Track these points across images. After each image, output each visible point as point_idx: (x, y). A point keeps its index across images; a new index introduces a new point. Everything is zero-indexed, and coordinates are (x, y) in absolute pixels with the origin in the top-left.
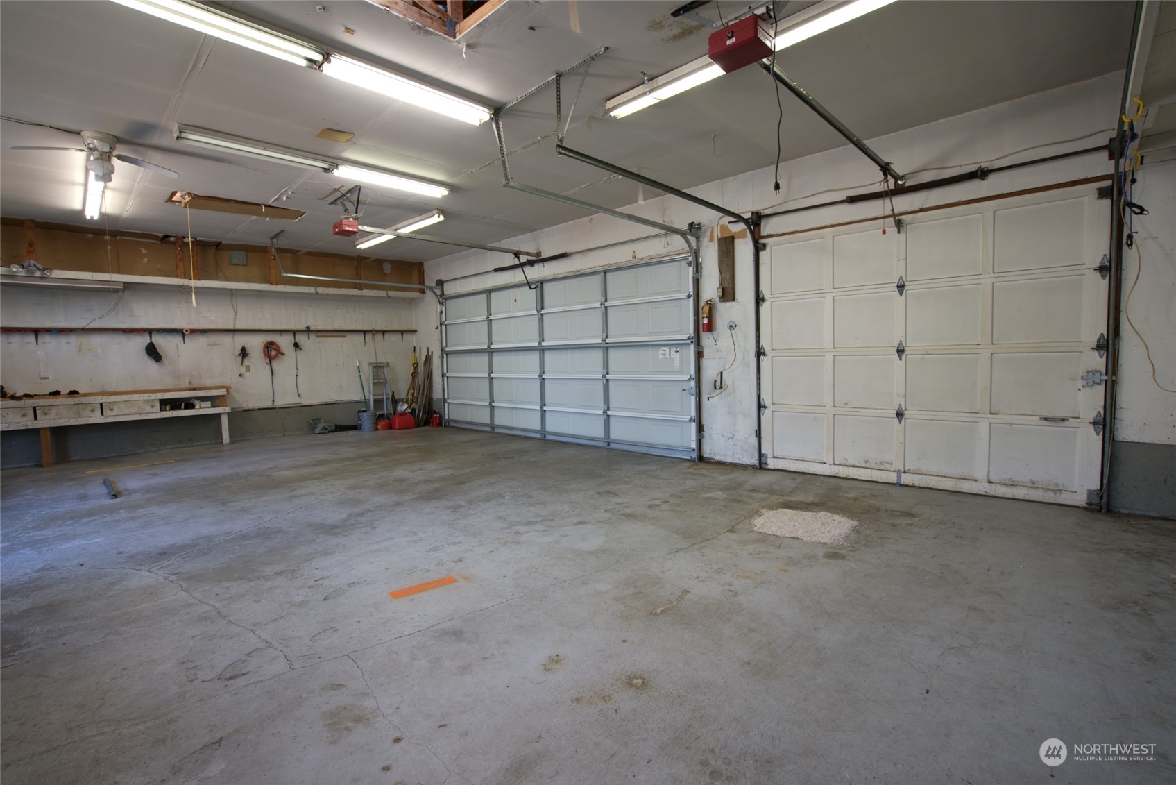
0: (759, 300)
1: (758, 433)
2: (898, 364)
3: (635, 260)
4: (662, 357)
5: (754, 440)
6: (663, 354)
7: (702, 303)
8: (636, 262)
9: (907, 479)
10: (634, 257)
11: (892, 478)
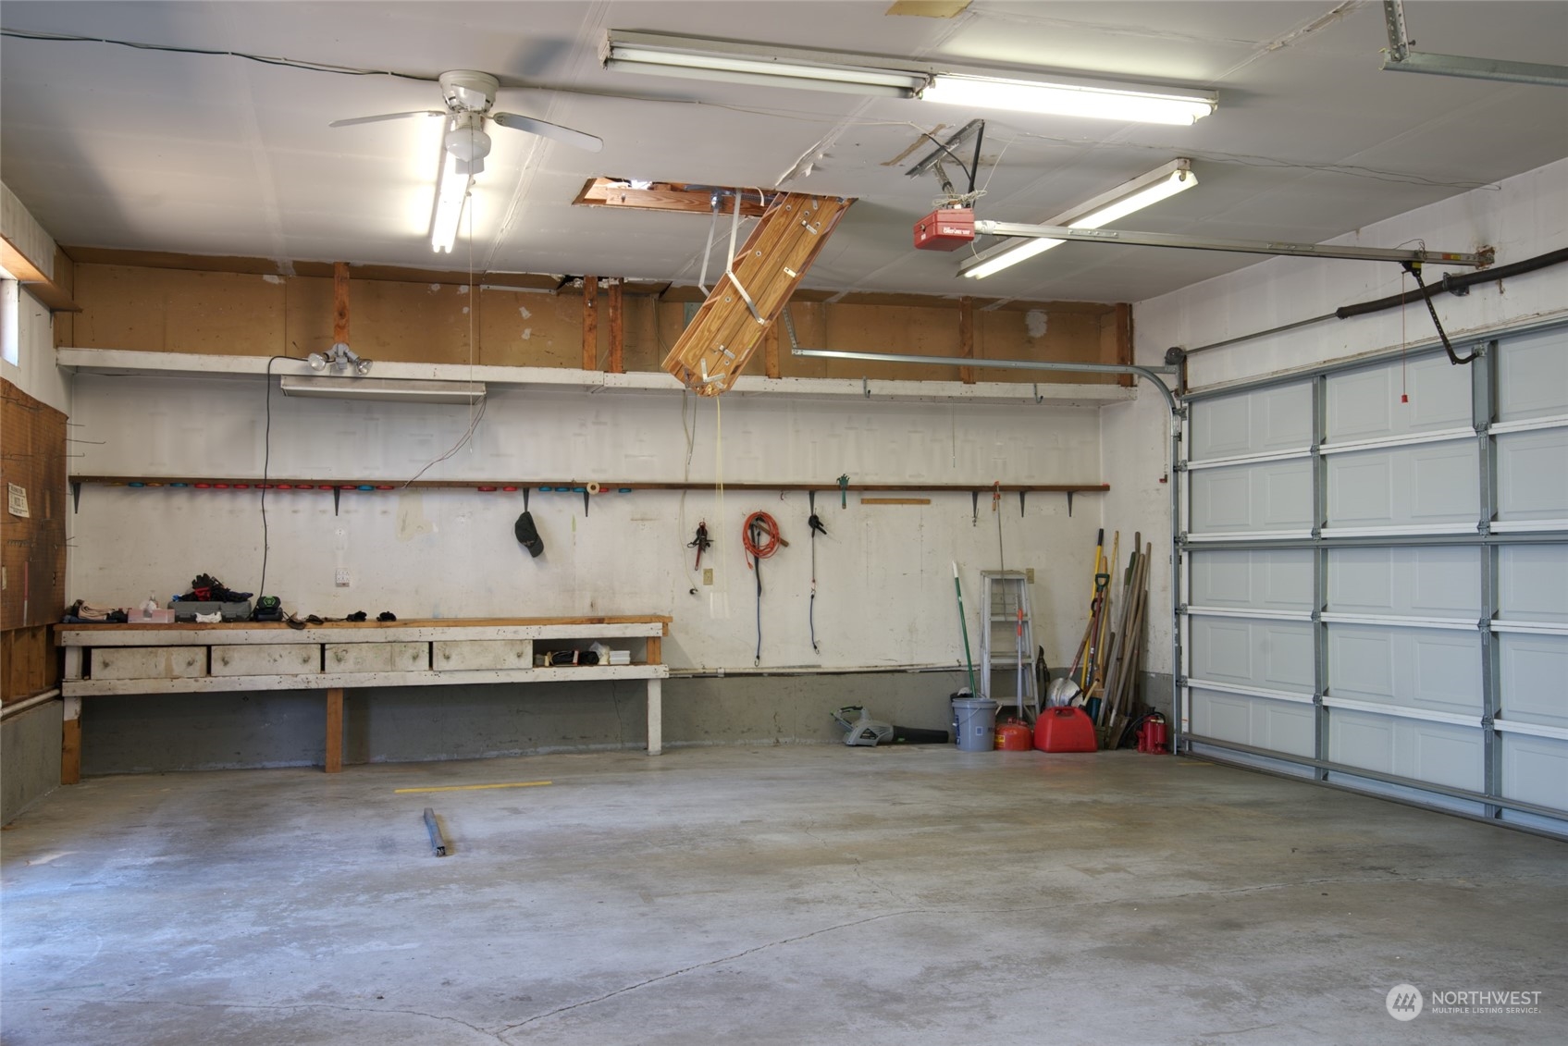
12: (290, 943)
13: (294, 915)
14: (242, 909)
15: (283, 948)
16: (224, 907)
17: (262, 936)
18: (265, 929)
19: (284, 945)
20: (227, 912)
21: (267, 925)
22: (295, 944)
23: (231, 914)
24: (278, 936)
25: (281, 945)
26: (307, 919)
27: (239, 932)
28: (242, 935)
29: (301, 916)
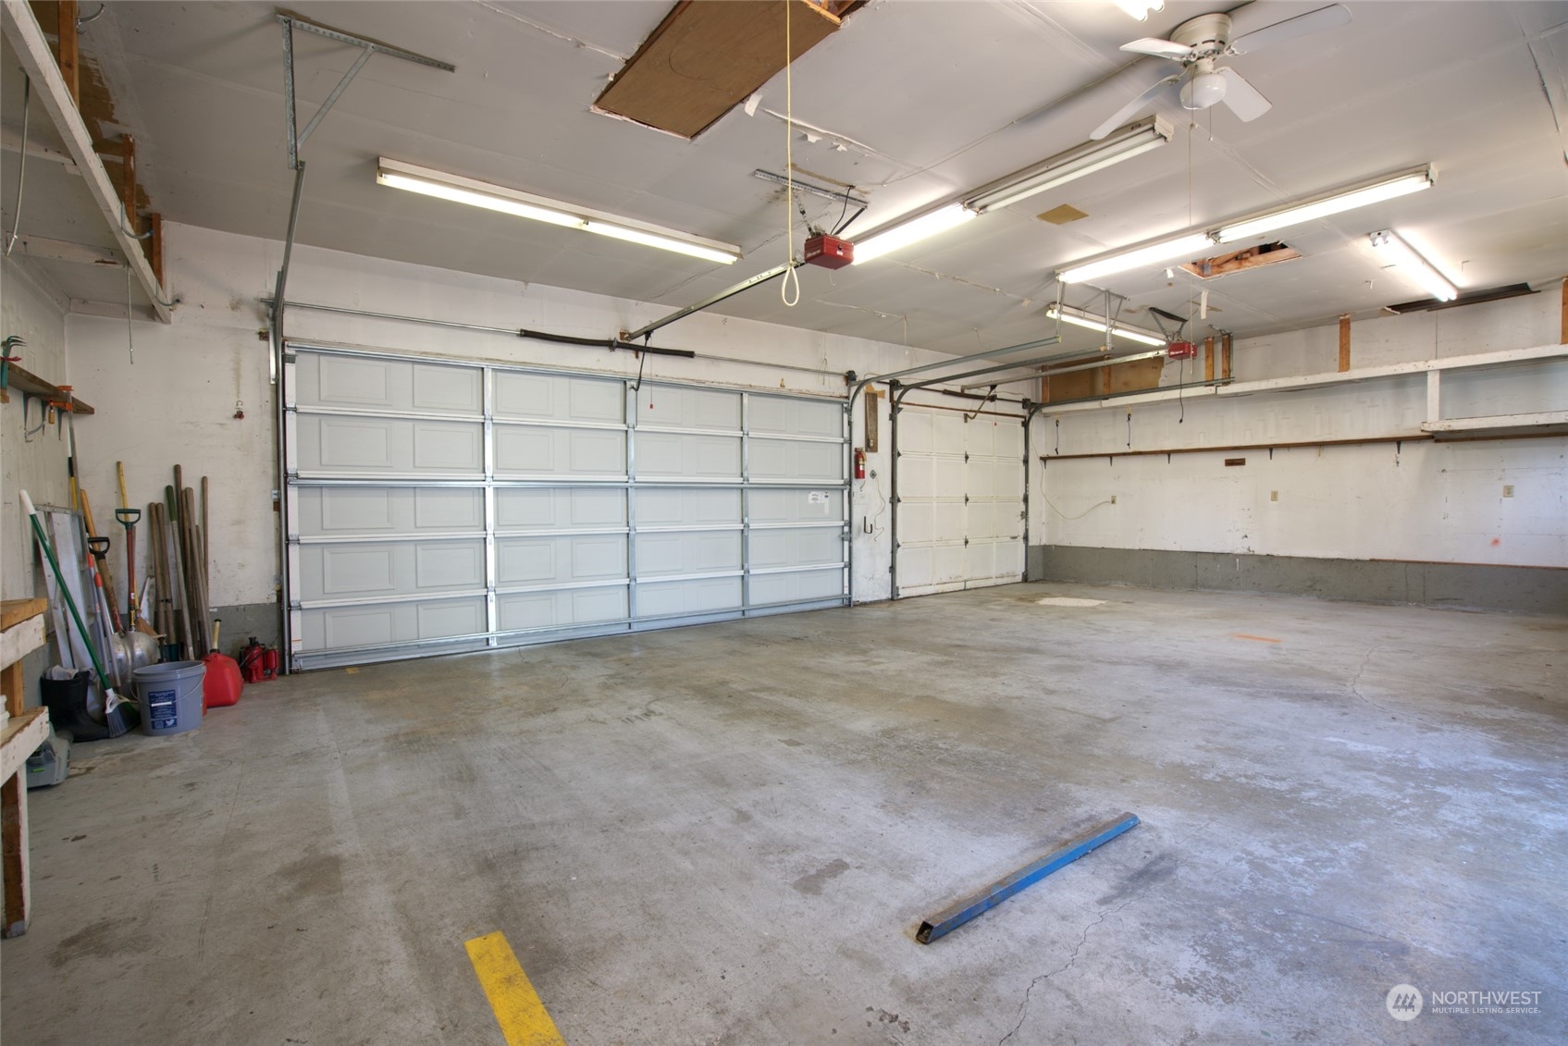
0: (895, 455)
1: (892, 569)
2: (965, 509)
3: (783, 390)
4: (812, 502)
5: (888, 576)
6: (814, 499)
7: (853, 449)
8: (784, 391)
9: (969, 585)
10: (782, 386)
11: (961, 586)
12: (1425, 769)
13: (1399, 797)
14: (1450, 827)
15: (1433, 767)
16: (1472, 839)
17: (1447, 783)
18: (1439, 789)
19: (1431, 769)
20: (1470, 828)
21: (1435, 793)
22: (1420, 767)
23: (1468, 823)
24: (1431, 778)
25: (1434, 769)
26: (1390, 786)
27: (1467, 794)
28: (1466, 790)
29: (1393, 793)
